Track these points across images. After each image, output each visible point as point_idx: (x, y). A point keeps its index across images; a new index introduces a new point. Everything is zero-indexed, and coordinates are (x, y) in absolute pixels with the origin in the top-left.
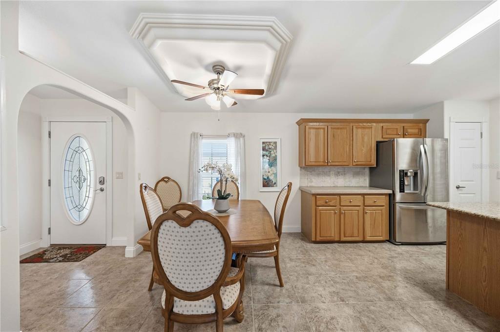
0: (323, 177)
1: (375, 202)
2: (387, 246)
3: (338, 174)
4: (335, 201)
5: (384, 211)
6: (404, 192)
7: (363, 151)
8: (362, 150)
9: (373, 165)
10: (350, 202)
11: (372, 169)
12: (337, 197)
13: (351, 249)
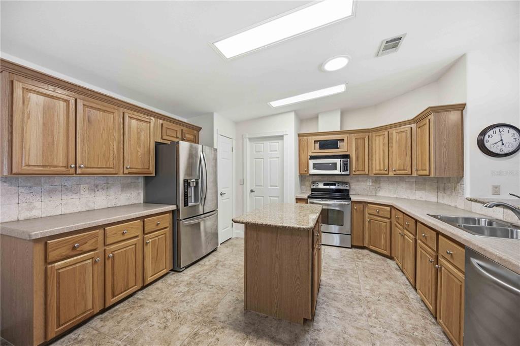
0: (64, 197)
1: (158, 225)
2: (172, 278)
3: (95, 188)
4: (93, 240)
5: (168, 234)
6: (188, 205)
7: (139, 153)
8: (138, 151)
9: (152, 174)
10: (123, 234)
11: (148, 180)
12: (100, 232)
13: (127, 315)
